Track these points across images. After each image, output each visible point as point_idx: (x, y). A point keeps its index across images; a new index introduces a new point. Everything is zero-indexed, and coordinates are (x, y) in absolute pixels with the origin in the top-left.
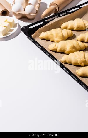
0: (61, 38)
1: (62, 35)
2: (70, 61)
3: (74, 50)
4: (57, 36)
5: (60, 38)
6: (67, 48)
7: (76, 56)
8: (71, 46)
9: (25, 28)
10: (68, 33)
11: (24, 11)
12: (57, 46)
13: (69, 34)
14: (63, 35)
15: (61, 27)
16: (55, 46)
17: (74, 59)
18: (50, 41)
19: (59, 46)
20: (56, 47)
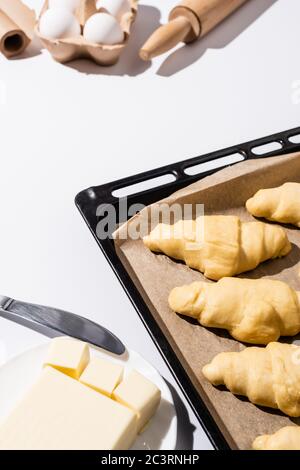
0: (232, 261)
1: (235, 250)
2: (239, 384)
3: (271, 330)
4: (213, 253)
5: (227, 261)
6: (243, 317)
7: (270, 369)
8: (262, 314)
9: (92, 195)
10: (267, 244)
11: (82, 34)
12: (201, 299)
13: (268, 249)
14: (241, 252)
15: (247, 204)
16: (196, 299)
17: (259, 380)
18: (183, 263)
19: (212, 299)
20: (197, 305)
